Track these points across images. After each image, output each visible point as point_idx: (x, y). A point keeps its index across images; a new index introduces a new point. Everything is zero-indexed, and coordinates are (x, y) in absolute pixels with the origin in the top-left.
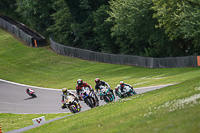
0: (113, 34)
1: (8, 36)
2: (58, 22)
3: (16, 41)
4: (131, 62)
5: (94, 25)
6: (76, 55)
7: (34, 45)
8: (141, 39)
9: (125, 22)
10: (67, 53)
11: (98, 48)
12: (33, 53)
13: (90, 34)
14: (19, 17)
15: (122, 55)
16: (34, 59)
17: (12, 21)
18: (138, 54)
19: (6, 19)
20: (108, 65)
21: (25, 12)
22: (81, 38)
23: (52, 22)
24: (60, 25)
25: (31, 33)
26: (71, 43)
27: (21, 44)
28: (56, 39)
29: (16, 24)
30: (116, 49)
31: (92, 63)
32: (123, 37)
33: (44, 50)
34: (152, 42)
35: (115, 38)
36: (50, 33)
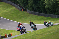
0: (45, 8)
1: (14, 8)
2: (29, 4)
3: (17, 9)
4: (50, 16)
5: (40, 5)
6: (34, 14)
7: (22, 11)
8: (54, 9)
9: (49, 4)
10: (32, 13)
11: (41, 12)
12: (22, 13)
13: (39, 8)
14: (18, 2)
15: (48, 14)
16: (22, 15)
17: (16, 4)
18: (53, 14)
19: (14, 3)
20: (44, 17)
21: (20, 1)
22: (36, 9)
23: (27, 4)
24: (30, 5)
25: (21, 7)
26: (33, 10)
27: (18, 10)
28: (28, 9)
29: (17, 4)
30: (46, 12)
31: (39, 16)
32: (48, 9)
33: (25, 12)
34: (57, 10)
35: (46, 9)
36: (27, 7)
